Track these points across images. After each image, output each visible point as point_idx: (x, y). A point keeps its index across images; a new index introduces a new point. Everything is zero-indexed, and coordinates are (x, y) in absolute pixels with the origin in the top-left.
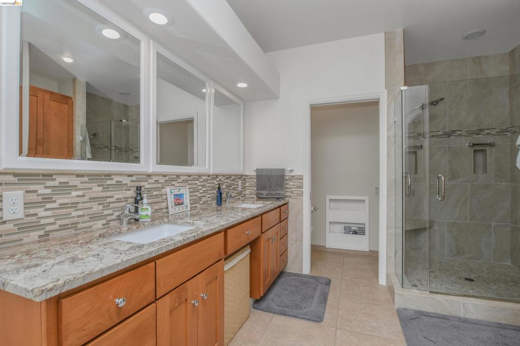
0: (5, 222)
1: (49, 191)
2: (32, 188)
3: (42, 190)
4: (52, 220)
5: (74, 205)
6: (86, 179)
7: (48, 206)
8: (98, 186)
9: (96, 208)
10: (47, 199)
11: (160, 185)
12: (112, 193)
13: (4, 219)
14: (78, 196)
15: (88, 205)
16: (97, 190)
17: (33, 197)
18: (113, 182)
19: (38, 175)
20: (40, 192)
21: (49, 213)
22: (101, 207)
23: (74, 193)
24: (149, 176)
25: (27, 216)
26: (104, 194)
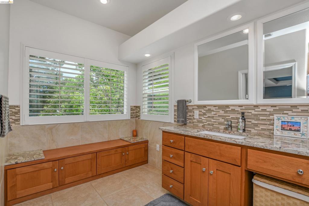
0: (195, 119)
1: (205, 111)
2: (201, 110)
3: (203, 111)
4: (205, 121)
5: (213, 117)
6: (217, 108)
7: (205, 116)
8: (222, 111)
9: (222, 120)
10: (205, 114)
11: (268, 113)
12: (229, 115)
13: (195, 118)
14: (214, 114)
15: (218, 118)
16: (222, 112)
17: (201, 113)
18: (230, 109)
19: (202, 106)
20: (202, 111)
21: (205, 119)
22: (223, 120)
23: (213, 113)
24: (256, 106)
25: (199, 118)
26: (225, 115)
